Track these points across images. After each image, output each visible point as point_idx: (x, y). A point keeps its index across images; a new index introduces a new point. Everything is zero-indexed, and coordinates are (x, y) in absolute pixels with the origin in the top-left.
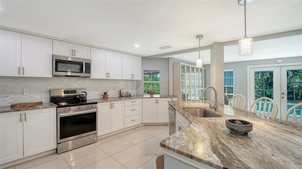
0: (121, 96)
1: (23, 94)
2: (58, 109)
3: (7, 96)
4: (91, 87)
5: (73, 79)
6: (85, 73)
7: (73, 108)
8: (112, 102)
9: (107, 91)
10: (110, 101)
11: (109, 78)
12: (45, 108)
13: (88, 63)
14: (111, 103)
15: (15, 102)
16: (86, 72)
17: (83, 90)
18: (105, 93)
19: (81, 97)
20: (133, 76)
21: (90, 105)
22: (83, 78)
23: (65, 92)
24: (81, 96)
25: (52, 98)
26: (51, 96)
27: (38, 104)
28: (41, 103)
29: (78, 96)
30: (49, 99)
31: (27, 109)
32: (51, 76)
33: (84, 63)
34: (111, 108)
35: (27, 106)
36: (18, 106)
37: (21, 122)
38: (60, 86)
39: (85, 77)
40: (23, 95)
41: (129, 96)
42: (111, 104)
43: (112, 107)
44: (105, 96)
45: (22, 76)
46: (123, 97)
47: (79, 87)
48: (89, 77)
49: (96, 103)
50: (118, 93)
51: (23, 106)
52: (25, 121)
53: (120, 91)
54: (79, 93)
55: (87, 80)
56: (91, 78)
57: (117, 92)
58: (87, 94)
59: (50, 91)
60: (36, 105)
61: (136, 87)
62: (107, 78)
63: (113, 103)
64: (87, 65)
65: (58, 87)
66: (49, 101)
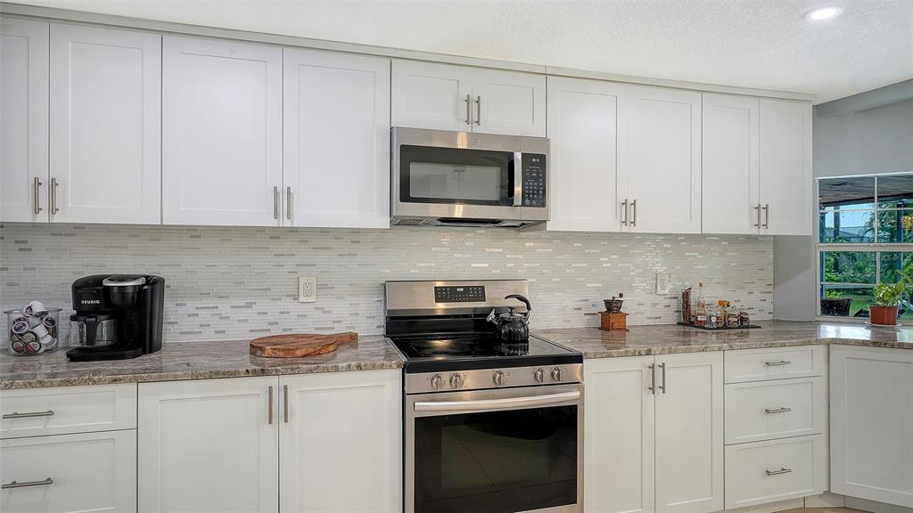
0: (691, 324)
1: (296, 298)
2: (406, 375)
3: (249, 305)
4: (544, 271)
5: (472, 235)
6: (523, 204)
7: (470, 378)
8: (659, 360)
9: (621, 295)
10: (649, 353)
11: (633, 229)
12: (359, 367)
13: (536, 156)
14: (649, 360)
15: (271, 327)
16: (527, 201)
17: (511, 289)
18: (612, 306)
19: (505, 322)
20: (763, 212)
21: (547, 369)
22: (512, 232)
23: (442, 294)
24: (506, 315)
25: (392, 318)
26: (389, 311)
27: (342, 343)
28: (351, 340)
29: (491, 317)
30: (382, 321)
31: (292, 369)
32: (385, 223)
33: (518, 156)
34: (653, 389)
35: (298, 353)
36: (270, 351)
37: (270, 423)
38: (422, 264)
39: (523, 226)
40: (295, 303)
41: (735, 326)
42: (652, 367)
43: (656, 385)
44: (610, 319)
45: (287, 224)
46: (701, 325)
47: (497, 272)
48: (539, 224)
49: (578, 359)
50: (676, 305)
51: (283, 350)
52: (286, 421)
53: (686, 295)
54: (496, 298)
55: (529, 240)
56: (550, 227)
57: (667, 302)
58: (529, 308)
59: (385, 285)
60: (331, 348)
61: (769, 275)
62: (625, 229)
63: (663, 366)
64: (533, 164)
65: (414, 272)
66: (382, 331)
